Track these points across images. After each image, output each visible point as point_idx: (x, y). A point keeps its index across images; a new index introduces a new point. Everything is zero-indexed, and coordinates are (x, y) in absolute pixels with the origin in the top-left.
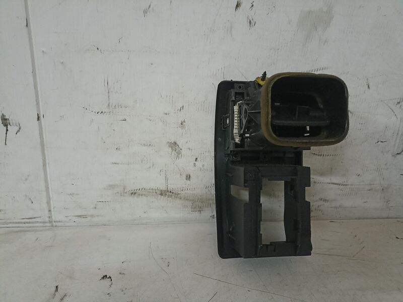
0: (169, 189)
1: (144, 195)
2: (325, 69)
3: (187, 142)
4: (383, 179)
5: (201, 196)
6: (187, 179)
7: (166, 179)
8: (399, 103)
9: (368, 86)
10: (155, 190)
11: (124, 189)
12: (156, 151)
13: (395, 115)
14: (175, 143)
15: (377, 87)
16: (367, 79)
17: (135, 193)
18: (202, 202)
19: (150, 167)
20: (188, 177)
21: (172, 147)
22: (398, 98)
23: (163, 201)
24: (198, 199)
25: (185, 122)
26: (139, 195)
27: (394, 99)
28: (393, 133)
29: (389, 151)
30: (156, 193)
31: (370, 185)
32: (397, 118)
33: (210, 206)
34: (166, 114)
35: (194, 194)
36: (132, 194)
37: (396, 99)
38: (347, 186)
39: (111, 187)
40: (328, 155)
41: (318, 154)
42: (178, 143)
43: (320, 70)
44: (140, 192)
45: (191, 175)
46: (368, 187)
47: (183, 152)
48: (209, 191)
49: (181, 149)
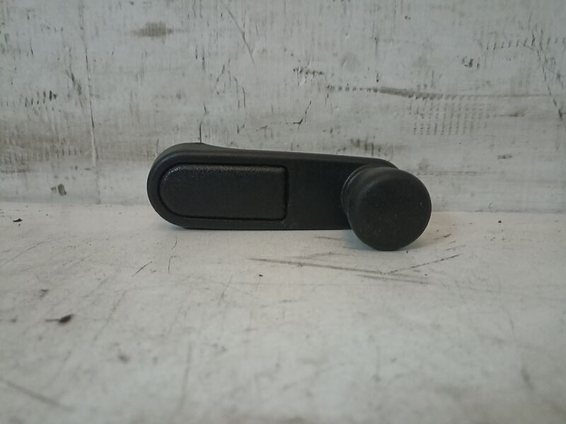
4: (559, 76)
5: (17, 127)
18: (23, 147)
31: (514, 96)
33: (48, 160)
38: (435, 101)
48: (36, 113)
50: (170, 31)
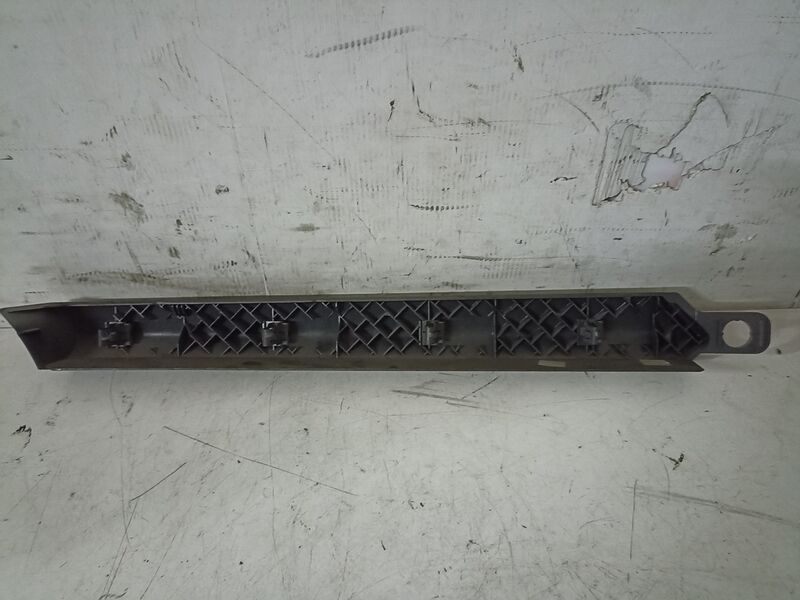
0: (144, 272)
1: (104, 282)
2: (407, 32)
3: (148, 193)
6: (172, 256)
7: (133, 256)
8: (598, 97)
9: (520, 64)
10: (121, 274)
11: (63, 272)
12: (95, 211)
13: (593, 123)
14: (125, 196)
15: (543, 65)
16: (515, 49)
17: (86, 280)
19: (95, 238)
20: (174, 253)
21: (122, 203)
22: (597, 88)
24: (206, 287)
25: (128, 156)
26: (94, 282)
27: (585, 90)
28: (592, 161)
29: (584, 196)
30: (124, 278)
32: (598, 130)
34: (86, 143)
35: (195, 279)
36: (80, 280)
37: (591, 88)
39: (38, 270)
40: (448, 208)
41: (425, 206)
42: (130, 194)
43: (395, 34)
44: (96, 278)
45: (178, 249)
46: (542, 263)
47: (147, 210)
49: (141, 206)
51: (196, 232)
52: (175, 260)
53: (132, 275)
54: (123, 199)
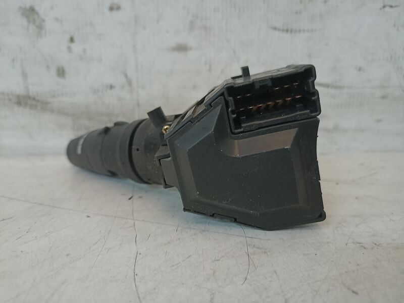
0: (30, 94)
3: (52, 8)
5: (87, 107)
6: (59, 76)
7: (24, 75)
10: (8, 95)
14: (32, 10)
20: (61, 72)
21: (27, 17)
23: (23, 116)
24: (83, 112)
30: (10, 100)
31: (383, 87)
35: (75, 104)
38: (341, 90)
41: (281, 28)
42: (37, 8)
45: (66, 69)
46: (379, 93)
47: (49, 25)
49: (43, 21)
50: (190, 49)
51: (85, 51)
52: (61, 81)
53: (18, 97)
54: (30, 13)
